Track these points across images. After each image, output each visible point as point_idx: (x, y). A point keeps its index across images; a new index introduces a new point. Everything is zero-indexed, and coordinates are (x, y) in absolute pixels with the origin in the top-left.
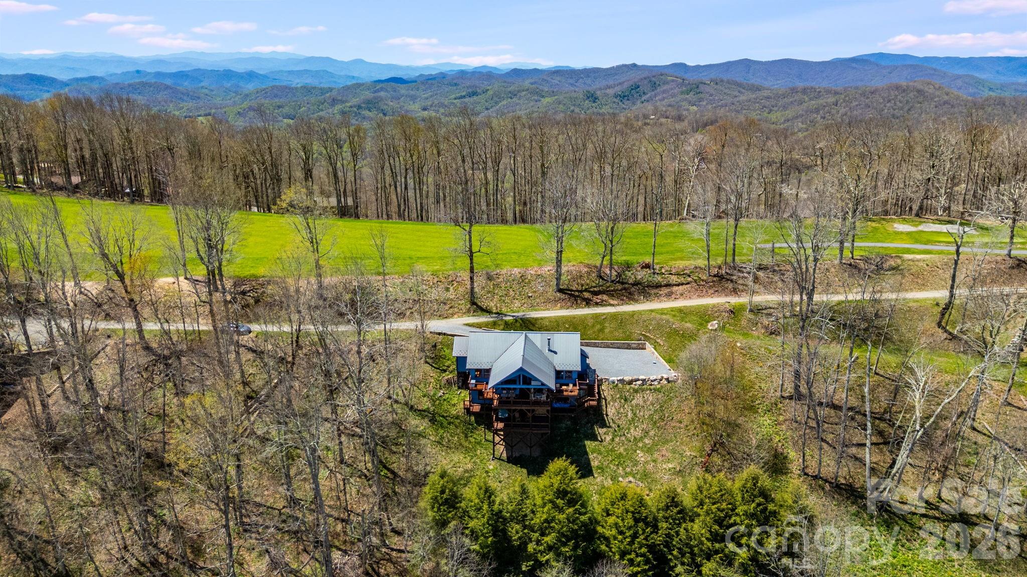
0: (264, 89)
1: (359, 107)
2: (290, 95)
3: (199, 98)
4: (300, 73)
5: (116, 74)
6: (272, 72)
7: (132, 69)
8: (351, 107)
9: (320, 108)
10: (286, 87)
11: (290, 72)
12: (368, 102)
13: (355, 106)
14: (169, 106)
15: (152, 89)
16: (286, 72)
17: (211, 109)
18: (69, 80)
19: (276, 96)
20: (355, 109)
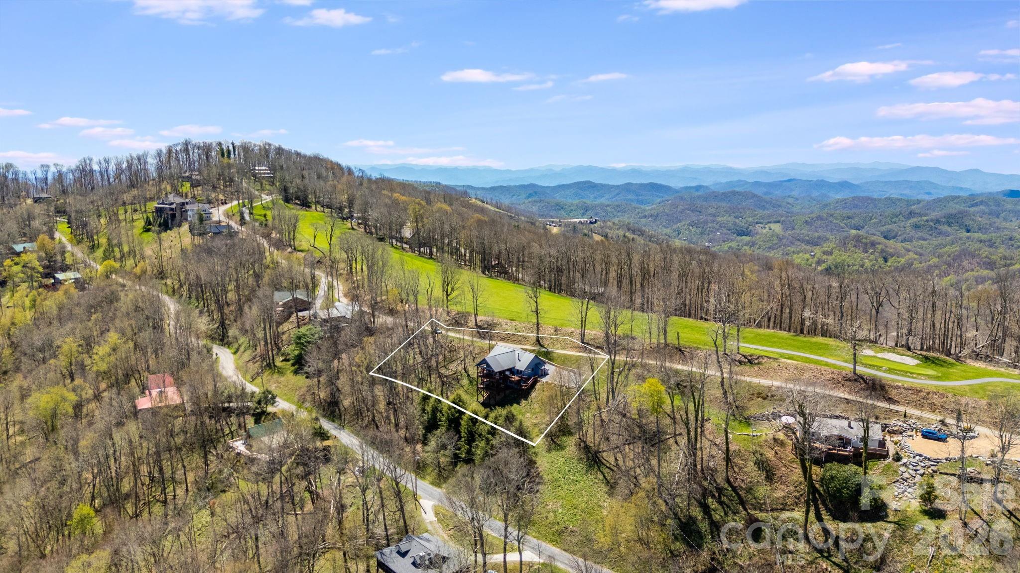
0: (845, 200)
1: (938, 221)
2: (871, 206)
3: (780, 206)
4: (897, 184)
5: (721, 183)
6: (867, 183)
7: (735, 179)
8: (927, 221)
9: (893, 220)
10: (868, 198)
11: (886, 183)
12: (951, 216)
13: (932, 220)
14: (745, 213)
15: (741, 197)
16: (882, 182)
17: (782, 217)
18: (681, 188)
19: (856, 206)
20: (931, 223)
